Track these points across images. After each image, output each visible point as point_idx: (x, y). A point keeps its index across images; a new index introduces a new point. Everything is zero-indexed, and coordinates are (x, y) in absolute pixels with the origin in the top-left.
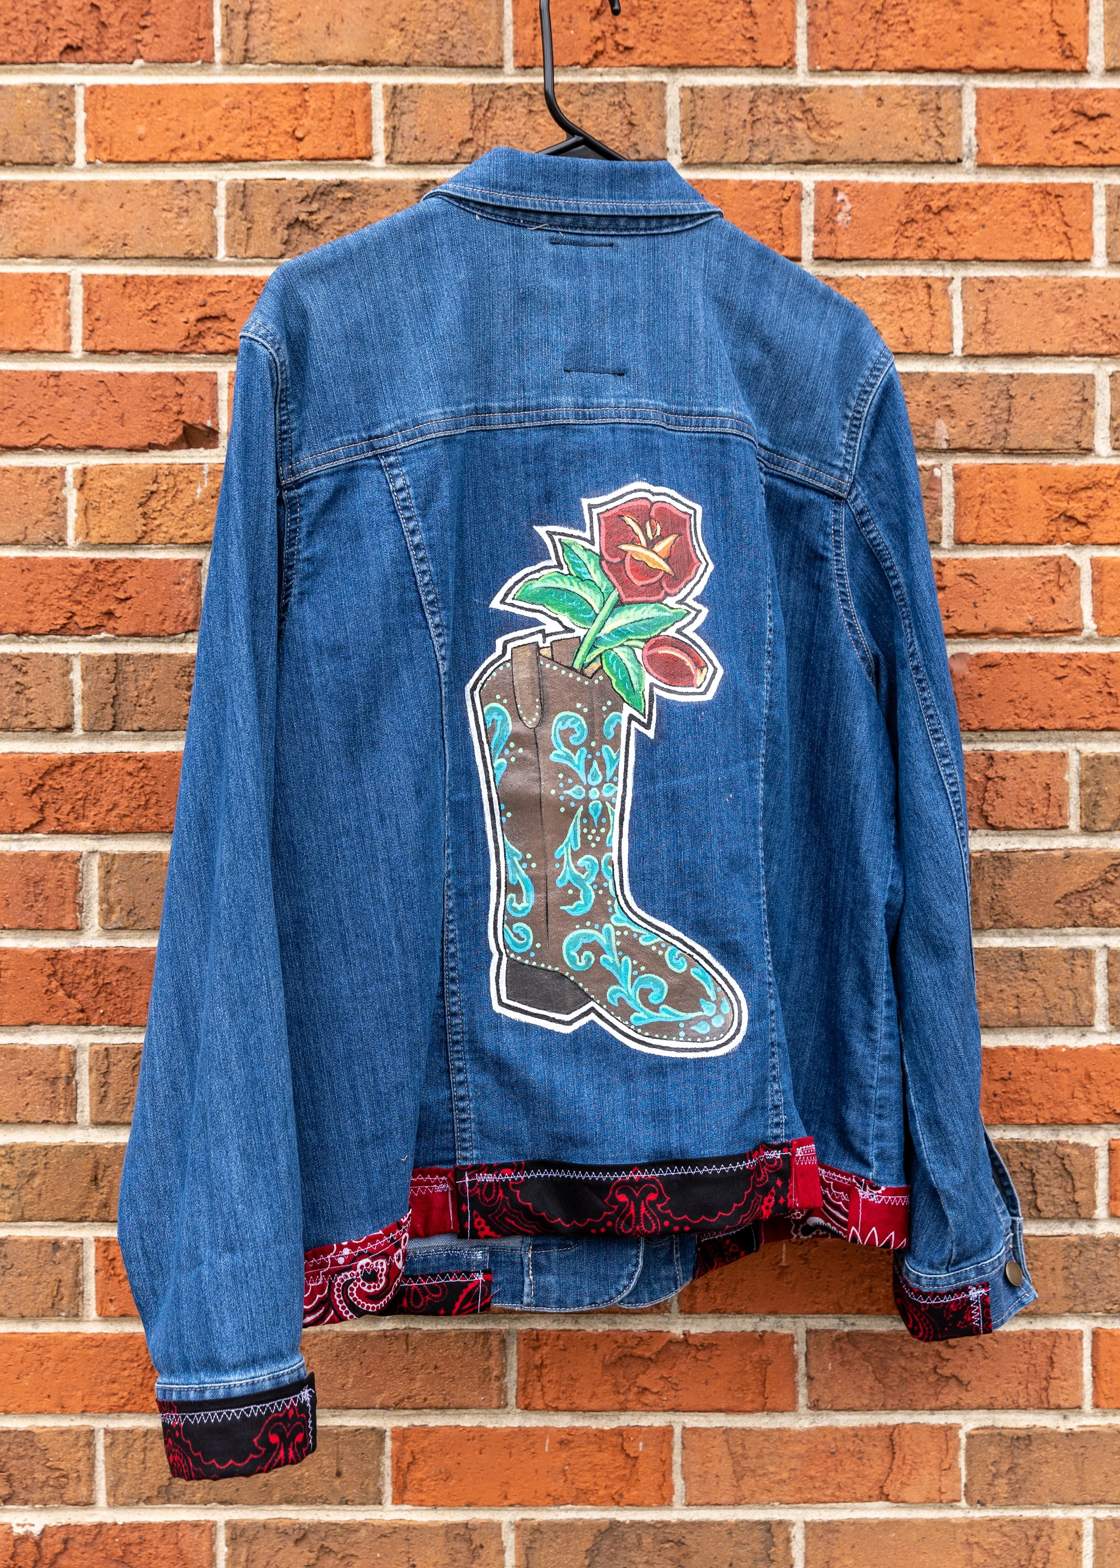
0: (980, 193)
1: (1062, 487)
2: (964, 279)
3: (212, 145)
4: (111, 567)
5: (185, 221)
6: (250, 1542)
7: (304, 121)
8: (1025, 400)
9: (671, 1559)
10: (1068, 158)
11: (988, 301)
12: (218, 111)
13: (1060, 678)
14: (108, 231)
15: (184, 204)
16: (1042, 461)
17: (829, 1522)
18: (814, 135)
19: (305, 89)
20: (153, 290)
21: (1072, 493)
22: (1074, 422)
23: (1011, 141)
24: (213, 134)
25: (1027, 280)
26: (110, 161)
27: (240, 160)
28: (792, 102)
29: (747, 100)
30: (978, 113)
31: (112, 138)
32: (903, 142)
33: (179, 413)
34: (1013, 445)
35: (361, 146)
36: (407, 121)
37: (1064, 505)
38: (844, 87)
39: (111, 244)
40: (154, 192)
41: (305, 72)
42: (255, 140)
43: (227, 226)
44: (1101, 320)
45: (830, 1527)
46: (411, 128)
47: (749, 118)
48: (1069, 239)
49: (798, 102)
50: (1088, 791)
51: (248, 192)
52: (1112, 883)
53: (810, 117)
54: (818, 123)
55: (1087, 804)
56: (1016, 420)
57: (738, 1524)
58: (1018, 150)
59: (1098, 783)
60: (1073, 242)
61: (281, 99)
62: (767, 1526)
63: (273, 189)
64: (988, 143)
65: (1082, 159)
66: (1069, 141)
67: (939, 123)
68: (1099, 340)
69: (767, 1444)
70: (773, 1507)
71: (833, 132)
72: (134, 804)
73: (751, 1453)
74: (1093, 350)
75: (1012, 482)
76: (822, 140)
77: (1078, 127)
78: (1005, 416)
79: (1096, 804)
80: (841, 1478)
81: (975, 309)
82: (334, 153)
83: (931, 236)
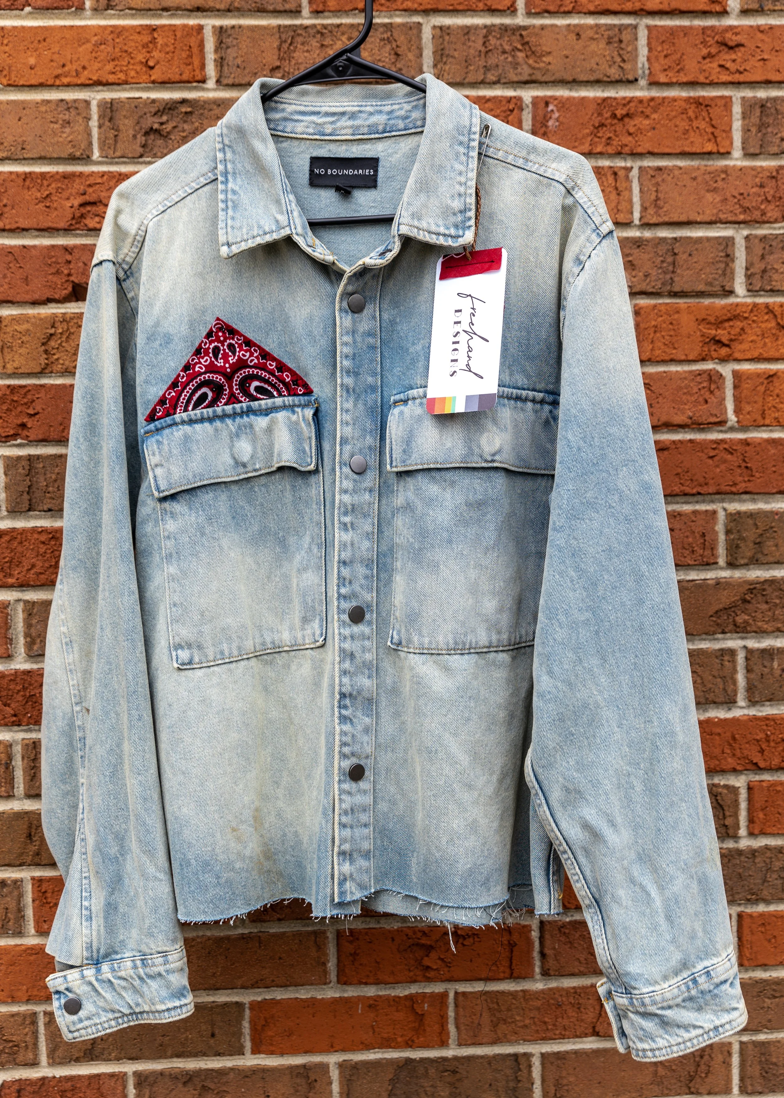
0: (652, 104)
1: (712, 319)
2: (640, 168)
3: (86, 72)
4: (23, 391)
5: (67, 130)
6: (151, 1085)
7: (156, 54)
8: (685, 256)
9: (449, 1083)
10: (714, 78)
11: (657, 184)
12: (89, 46)
13: (711, 457)
14: (10, 138)
15: (67, 117)
16: (697, 300)
17: (558, 1053)
18: (531, 62)
19: (153, 29)
20: (45, 183)
21: (719, 323)
22: (720, 272)
23: (673, 65)
24: (87, 64)
25: (685, 168)
26: (9, 85)
27: (107, 84)
28: (514, 38)
29: (481, 36)
30: (649, 44)
31: (10, 68)
32: (595, 66)
33: (69, 275)
34: (677, 289)
35: (197, 72)
36: (231, 53)
37: (713, 332)
38: (552, 26)
39: (13, 149)
40: (43, 109)
41: (154, 16)
42: (118, 68)
43: (100, 134)
44: (739, 197)
45: (559, 1056)
46: (235, 58)
47: (483, 49)
48: (715, 137)
49: (518, 37)
50: (732, 537)
51: (114, 108)
52: (749, 602)
53: (527, 48)
54: (533, 52)
55: (731, 547)
56: (679, 271)
57: (496, 1057)
58: (678, 72)
59: (738, 531)
60: (719, 139)
61: (136, 37)
62: (515, 1057)
63: (133, 105)
64: (657, 67)
65: (725, 78)
66: (715, 65)
67: (621, 52)
68: (738, 212)
69: (514, 1001)
70: (519, 1044)
71: (544, 59)
72: (47, 565)
73: (503, 1008)
74: (733, 219)
75: (676, 316)
76: (537, 66)
77: (721, 55)
78: (671, 268)
79: (737, 547)
80: (566, 1022)
81: (649, 190)
82: (177, 78)
83: (617, 136)
